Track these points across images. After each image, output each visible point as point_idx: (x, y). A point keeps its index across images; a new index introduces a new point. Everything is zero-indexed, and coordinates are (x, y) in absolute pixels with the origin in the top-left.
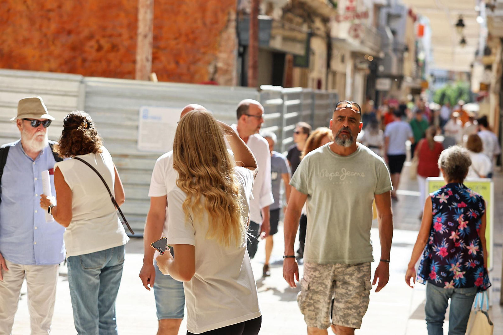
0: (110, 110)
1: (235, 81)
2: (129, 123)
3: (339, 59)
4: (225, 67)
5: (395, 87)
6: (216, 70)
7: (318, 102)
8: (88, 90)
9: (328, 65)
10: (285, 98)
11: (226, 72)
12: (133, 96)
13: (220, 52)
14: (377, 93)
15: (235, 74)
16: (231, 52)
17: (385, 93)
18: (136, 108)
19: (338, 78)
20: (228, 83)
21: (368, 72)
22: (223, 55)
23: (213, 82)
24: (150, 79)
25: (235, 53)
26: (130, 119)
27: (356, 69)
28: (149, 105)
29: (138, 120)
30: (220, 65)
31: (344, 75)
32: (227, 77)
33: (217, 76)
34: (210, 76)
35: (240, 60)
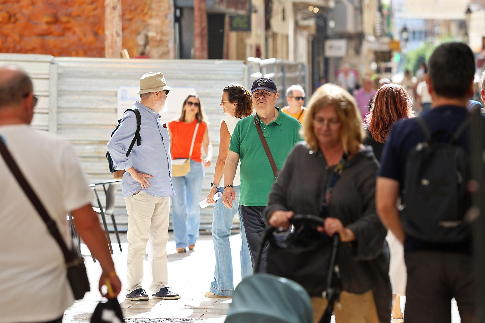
0: (85, 92)
1: (172, 54)
2: (106, 106)
3: (280, 16)
4: (158, 37)
5: (352, 52)
6: (147, 41)
7: (288, 75)
8: (60, 71)
9: (268, 26)
10: (264, 70)
11: (160, 42)
12: (109, 76)
13: (151, 17)
14: (327, 60)
15: (172, 46)
16: (166, 16)
17: (339, 60)
18: (114, 89)
19: (279, 40)
20: (164, 55)
21: (313, 31)
22: (155, 22)
23: (143, 55)
24: (122, 56)
25: (171, 18)
26: (108, 102)
27: (297, 27)
28: (127, 85)
29: (116, 102)
30: (151, 34)
31: (287, 37)
32: (163, 49)
33: (148, 48)
34: (140, 50)
35: (177, 25)
